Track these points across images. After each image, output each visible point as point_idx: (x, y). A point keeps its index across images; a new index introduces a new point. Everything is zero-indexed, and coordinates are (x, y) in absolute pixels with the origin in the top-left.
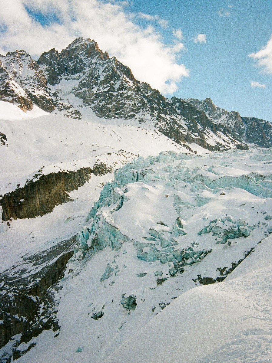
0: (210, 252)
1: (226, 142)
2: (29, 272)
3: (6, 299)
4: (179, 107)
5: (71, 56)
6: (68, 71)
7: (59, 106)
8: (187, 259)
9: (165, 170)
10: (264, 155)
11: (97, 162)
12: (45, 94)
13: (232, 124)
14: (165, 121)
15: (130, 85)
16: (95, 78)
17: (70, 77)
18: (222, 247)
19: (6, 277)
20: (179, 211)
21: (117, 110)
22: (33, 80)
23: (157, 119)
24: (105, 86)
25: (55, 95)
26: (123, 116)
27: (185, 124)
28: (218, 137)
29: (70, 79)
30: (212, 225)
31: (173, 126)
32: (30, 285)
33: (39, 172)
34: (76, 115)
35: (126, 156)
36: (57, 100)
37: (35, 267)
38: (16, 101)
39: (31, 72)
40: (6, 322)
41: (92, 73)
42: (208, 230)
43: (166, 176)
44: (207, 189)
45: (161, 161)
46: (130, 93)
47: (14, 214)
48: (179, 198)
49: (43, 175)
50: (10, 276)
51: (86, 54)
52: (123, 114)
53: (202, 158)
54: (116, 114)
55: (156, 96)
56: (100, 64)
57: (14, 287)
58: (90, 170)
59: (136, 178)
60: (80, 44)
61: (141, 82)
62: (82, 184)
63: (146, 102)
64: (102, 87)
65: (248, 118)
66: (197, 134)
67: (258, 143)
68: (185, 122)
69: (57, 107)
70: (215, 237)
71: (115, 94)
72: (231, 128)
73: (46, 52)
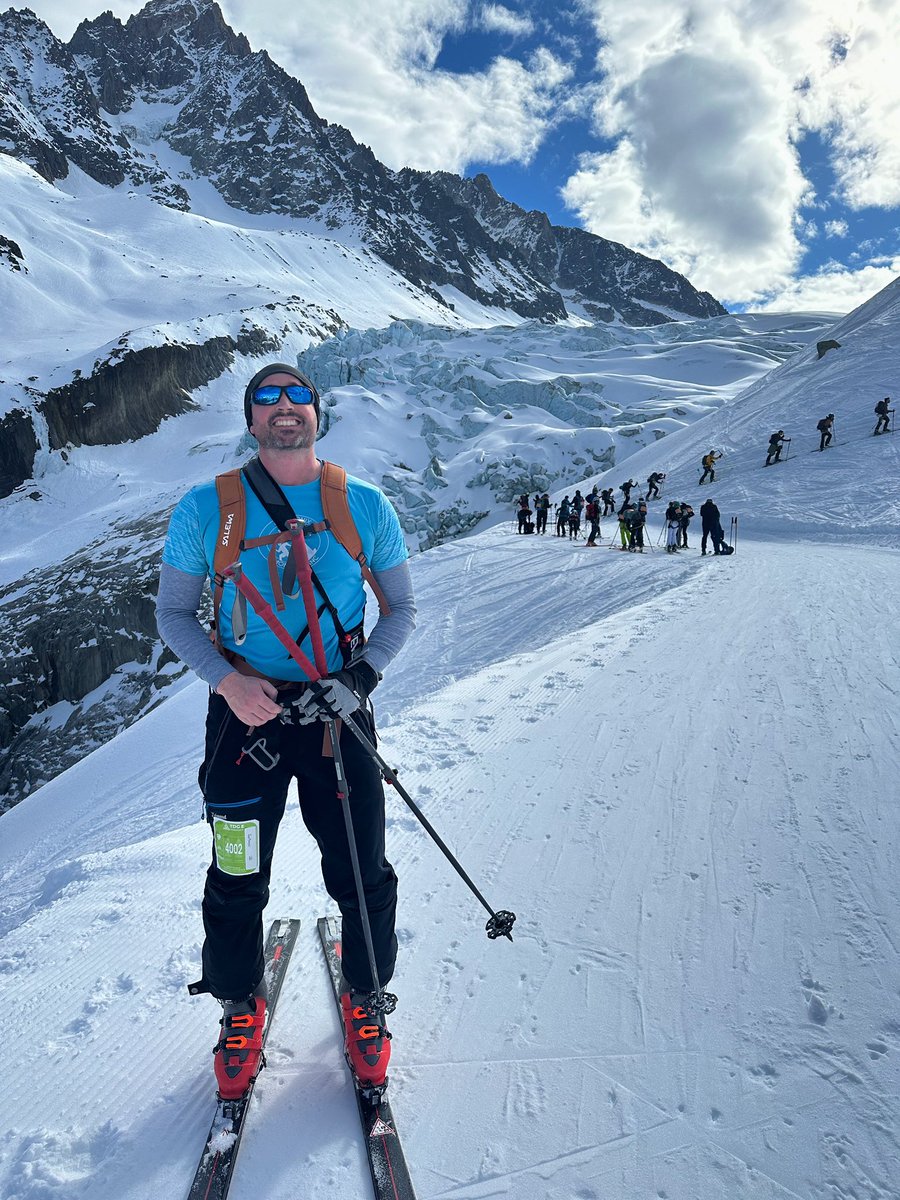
0: (485, 515)
1: (516, 285)
2: (136, 553)
3: (96, 602)
4: (418, 195)
5: (155, 39)
6: (149, 78)
7: (133, 172)
8: (448, 527)
9: (402, 361)
10: (585, 338)
11: (245, 324)
12: (97, 138)
13: (531, 242)
14: (386, 227)
15: (303, 131)
16: (219, 105)
17: (154, 96)
18: (504, 508)
19: (85, 563)
20: (432, 444)
21: (274, 192)
22: (63, 96)
23: (368, 222)
24: (244, 127)
25: (121, 141)
26: (288, 207)
27: (431, 238)
28: (501, 271)
29: (155, 101)
30: (491, 471)
31: (403, 241)
32: (145, 576)
33: (120, 343)
34: (177, 198)
35: (306, 313)
36: (128, 156)
37: (147, 543)
38: (24, 152)
39: (56, 75)
40: (103, 642)
41: (211, 88)
42: (483, 479)
43: (406, 375)
44: (482, 407)
45: (394, 341)
46: (303, 151)
47: (74, 436)
48: (432, 422)
49: (131, 350)
50: (95, 561)
51: (192, 35)
52: (288, 203)
53: (472, 339)
54: (275, 202)
55: (365, 162)
56: (228, 67)
57: (111, 580)
58: (232, 342)
59: (346, 376)
60: (175, 5)
61: (329, 123)
62: (216, 374)
63: (342, 177)
64: (237, 130)
65: (567, 230)
66: (455, 263)
67: (582, 290)
68: (430, 233)
69: (128, 173)
70: (495, 491)
71: (269, 149)
72: (530, 250)
73: (89, 20)
